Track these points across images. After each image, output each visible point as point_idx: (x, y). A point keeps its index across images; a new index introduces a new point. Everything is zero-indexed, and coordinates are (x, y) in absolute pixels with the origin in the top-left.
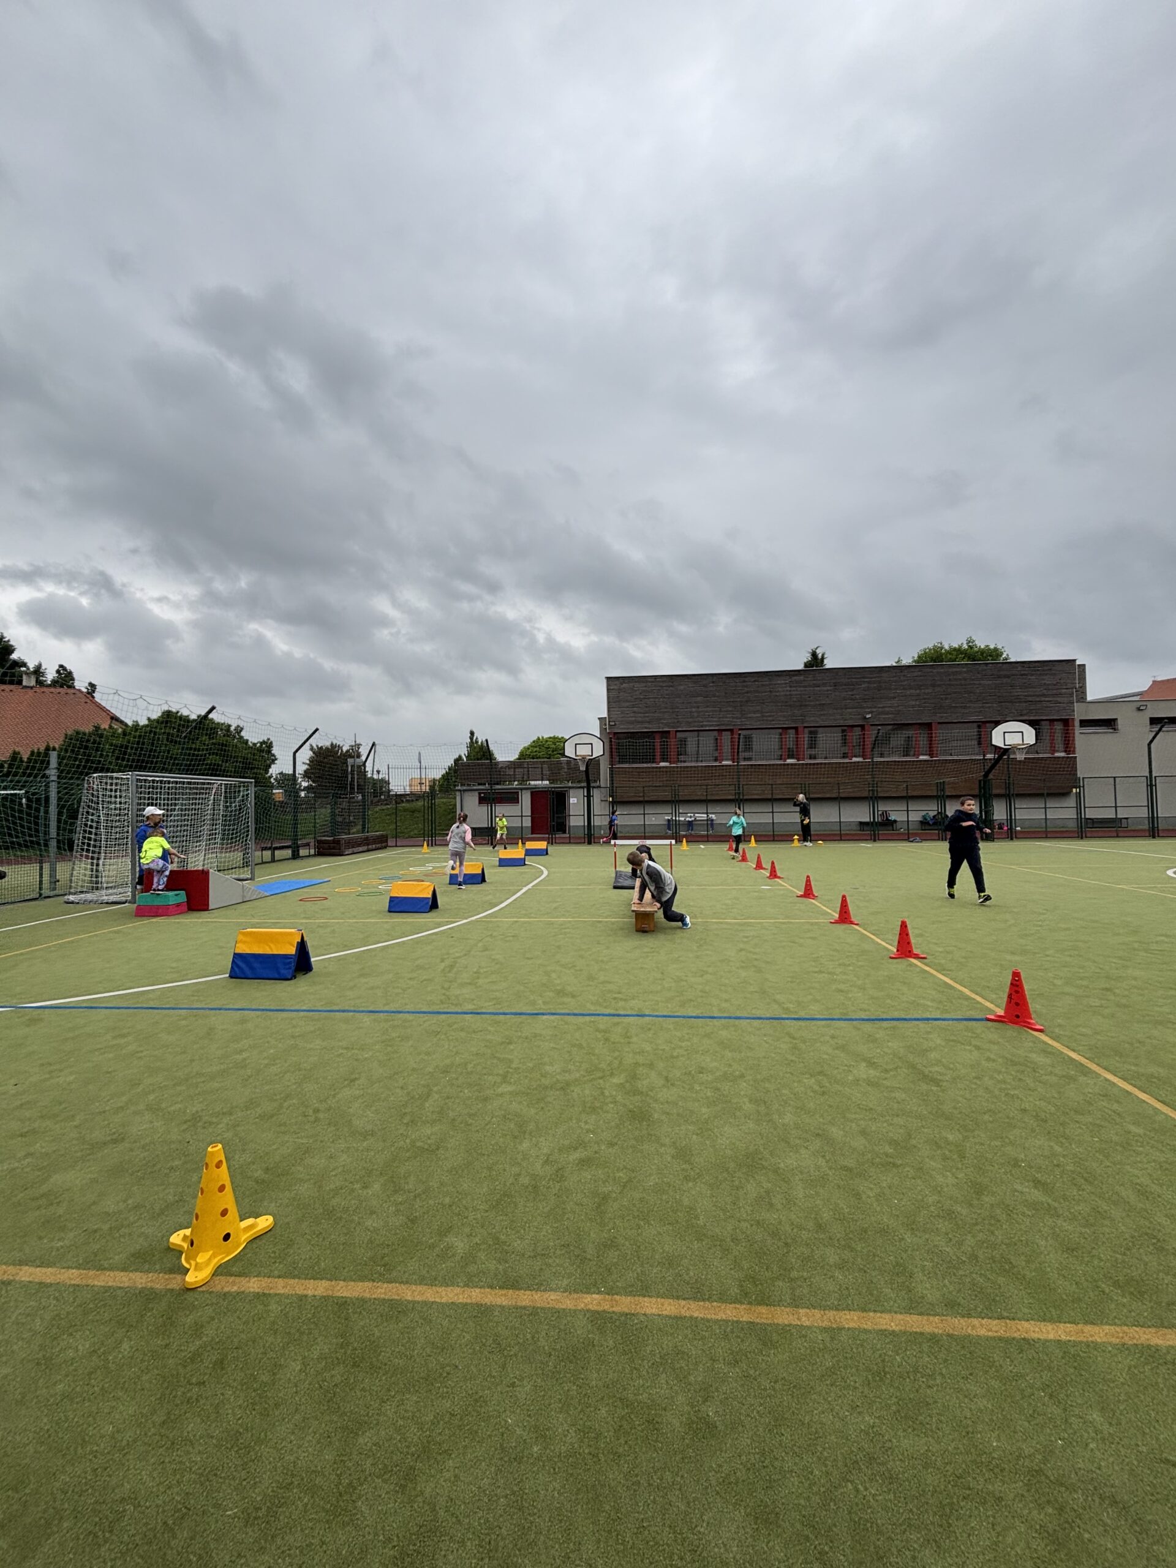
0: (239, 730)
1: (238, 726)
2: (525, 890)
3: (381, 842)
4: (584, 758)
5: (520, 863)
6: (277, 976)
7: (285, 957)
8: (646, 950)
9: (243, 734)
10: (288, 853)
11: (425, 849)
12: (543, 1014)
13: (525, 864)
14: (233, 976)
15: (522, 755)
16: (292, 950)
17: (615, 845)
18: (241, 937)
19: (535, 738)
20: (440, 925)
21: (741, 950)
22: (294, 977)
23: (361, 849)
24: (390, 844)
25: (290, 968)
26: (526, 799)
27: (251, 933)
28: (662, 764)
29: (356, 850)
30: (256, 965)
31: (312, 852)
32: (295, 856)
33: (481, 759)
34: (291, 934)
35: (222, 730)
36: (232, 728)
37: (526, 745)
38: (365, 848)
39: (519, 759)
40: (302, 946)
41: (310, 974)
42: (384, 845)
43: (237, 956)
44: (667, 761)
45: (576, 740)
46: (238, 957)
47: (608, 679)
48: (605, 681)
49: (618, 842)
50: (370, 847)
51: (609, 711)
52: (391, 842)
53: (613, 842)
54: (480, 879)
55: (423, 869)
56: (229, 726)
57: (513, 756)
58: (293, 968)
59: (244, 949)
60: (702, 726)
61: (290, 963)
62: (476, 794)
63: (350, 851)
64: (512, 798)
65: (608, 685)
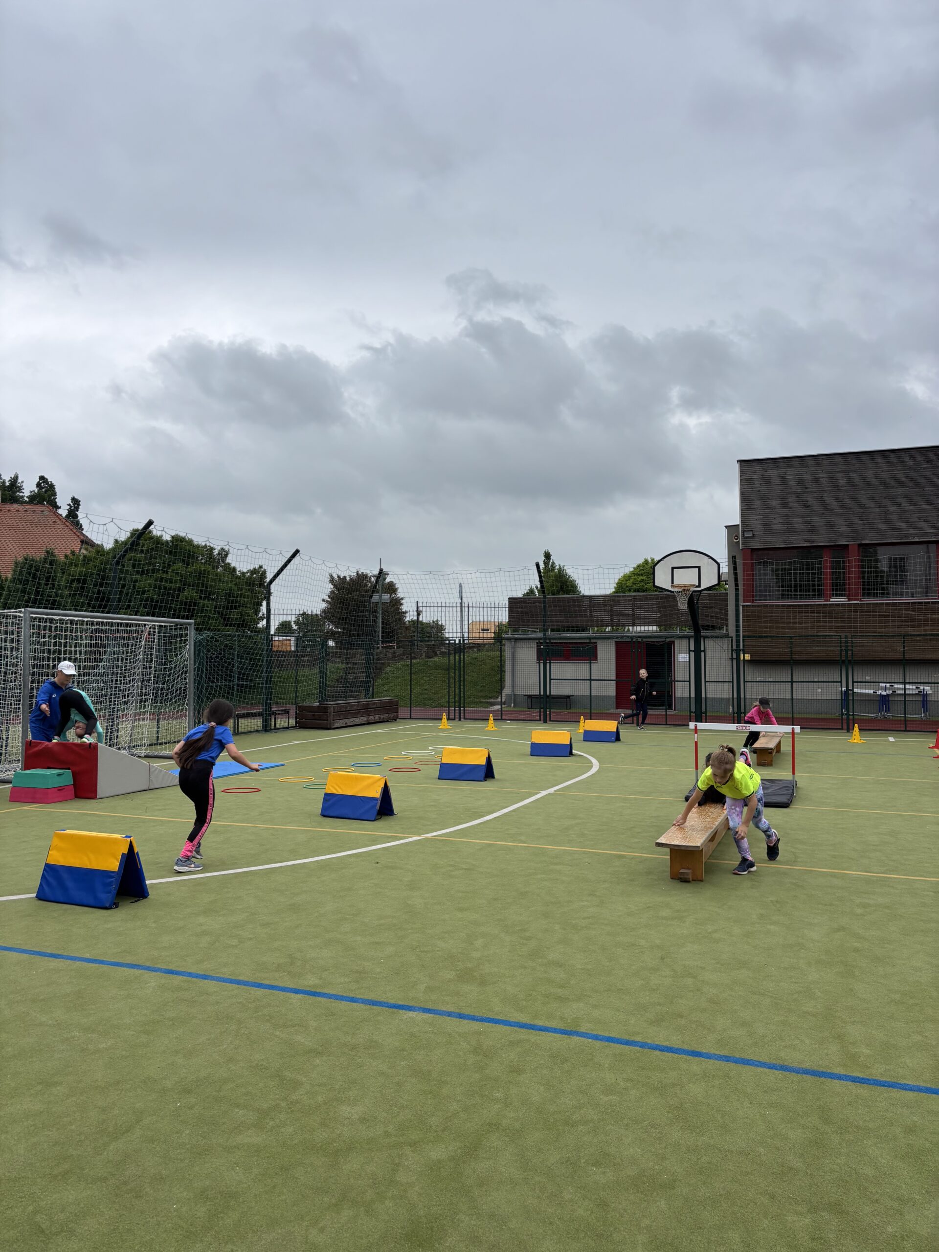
0: (224, 554)
1: (222, 549)
2: (543, 793)
3: (388, 711)
4: (685, 589)
5: (567, 751)
6: (91, 901)
7: (105, 874)
8: (665, 913)
9: (229, 560)
10: (257, 723)
11: (444, 724)
12: (410, 1008)
13: (571, 754)
14: (42, 896)
15: (621, 586)
16: (113, 865)
17: (696, 730)
18: (56, 841)
19: (641, 561)
20: (375, 841)
21: (841, 929)
22: (114, 905)
23: (357, 721)
24: (400, 715)
25: (110, 892)
26: (607, 654)
27: (72, 836)
28: (835, 600)
29: (350, 721)
30: (70, 884)
31: (292, 722)
32: (266, 728)
33: (558, 592)
34: (115, 841)
35: (202, 554)
36: (216, 552)
37: (628, 570)
38: (364, 719)
39: (615, 592)
40: (131, 860)
41: (143, 902)
42: (392, 715)
43: (50, 869)
44: (843, 595)
45: (675, 561)
46: (51, 872)
47: (742, 462)
48: (737, 467)
49: (701, 726)
50: (372, 718)
51: (743, 514)
52: (403, 712)
53: (692, 725)
54: (482, 774)
55: (422, 752)
56: (212, 549)
57: (608, 589)
58: (114, 892)
59: (59, 858)
60: (906, 536)
61: (110, 884)
62: (533, 645)
63: (341, 723)
64: (588, 653)
65: (742, 473)
